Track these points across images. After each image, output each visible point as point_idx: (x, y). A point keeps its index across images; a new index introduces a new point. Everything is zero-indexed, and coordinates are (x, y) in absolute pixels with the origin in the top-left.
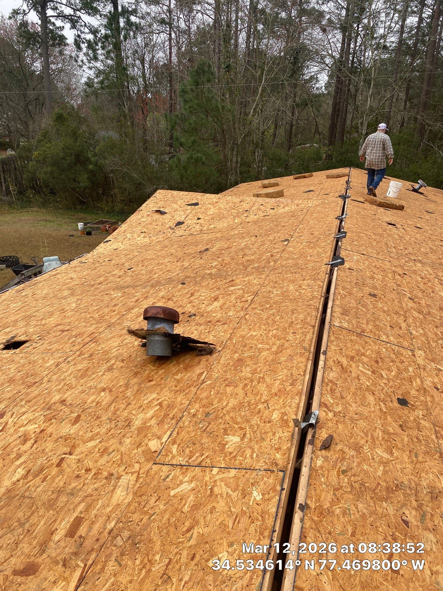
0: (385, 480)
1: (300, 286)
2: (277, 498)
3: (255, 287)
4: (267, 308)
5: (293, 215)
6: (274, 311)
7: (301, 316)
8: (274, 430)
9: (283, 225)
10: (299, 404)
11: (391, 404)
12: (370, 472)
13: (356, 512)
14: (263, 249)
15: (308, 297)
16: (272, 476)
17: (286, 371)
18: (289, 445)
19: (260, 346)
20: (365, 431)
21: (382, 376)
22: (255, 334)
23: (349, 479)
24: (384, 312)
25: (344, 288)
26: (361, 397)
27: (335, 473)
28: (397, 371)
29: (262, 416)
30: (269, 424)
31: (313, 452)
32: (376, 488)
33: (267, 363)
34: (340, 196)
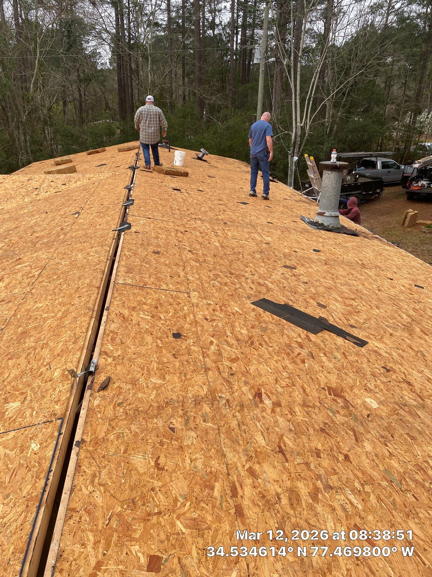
0: (157, 402)
1: (88, 254)
2: (55, 442)
3: (44, 262)
4: (54, 280)
5: (85, 188)
6: (62, 280)
7: (88, 281)
8: (54, 387)
9: (74, 199)
10: (80, 358)
11: (167, 340)
12: (144, 398)
13: (129, 434)
14: (53, 224)
15: (95, 262)
16: (51, 425)
17: (69, 332)
18: (68, 395)
19: (45, 315)
20: (142, 366)
21: (160, 318)
22: (40, 305)
23: (124, 409)
24: (166, 265)
25: (129, 250)
26: (140, 339)
27: (112, 407)
28: (173, 311)
29: (44, 378)
30: (50, 383)
31: (91, 395)
32: (149, 409)
33: (52, 329)
34: (129, 168)
